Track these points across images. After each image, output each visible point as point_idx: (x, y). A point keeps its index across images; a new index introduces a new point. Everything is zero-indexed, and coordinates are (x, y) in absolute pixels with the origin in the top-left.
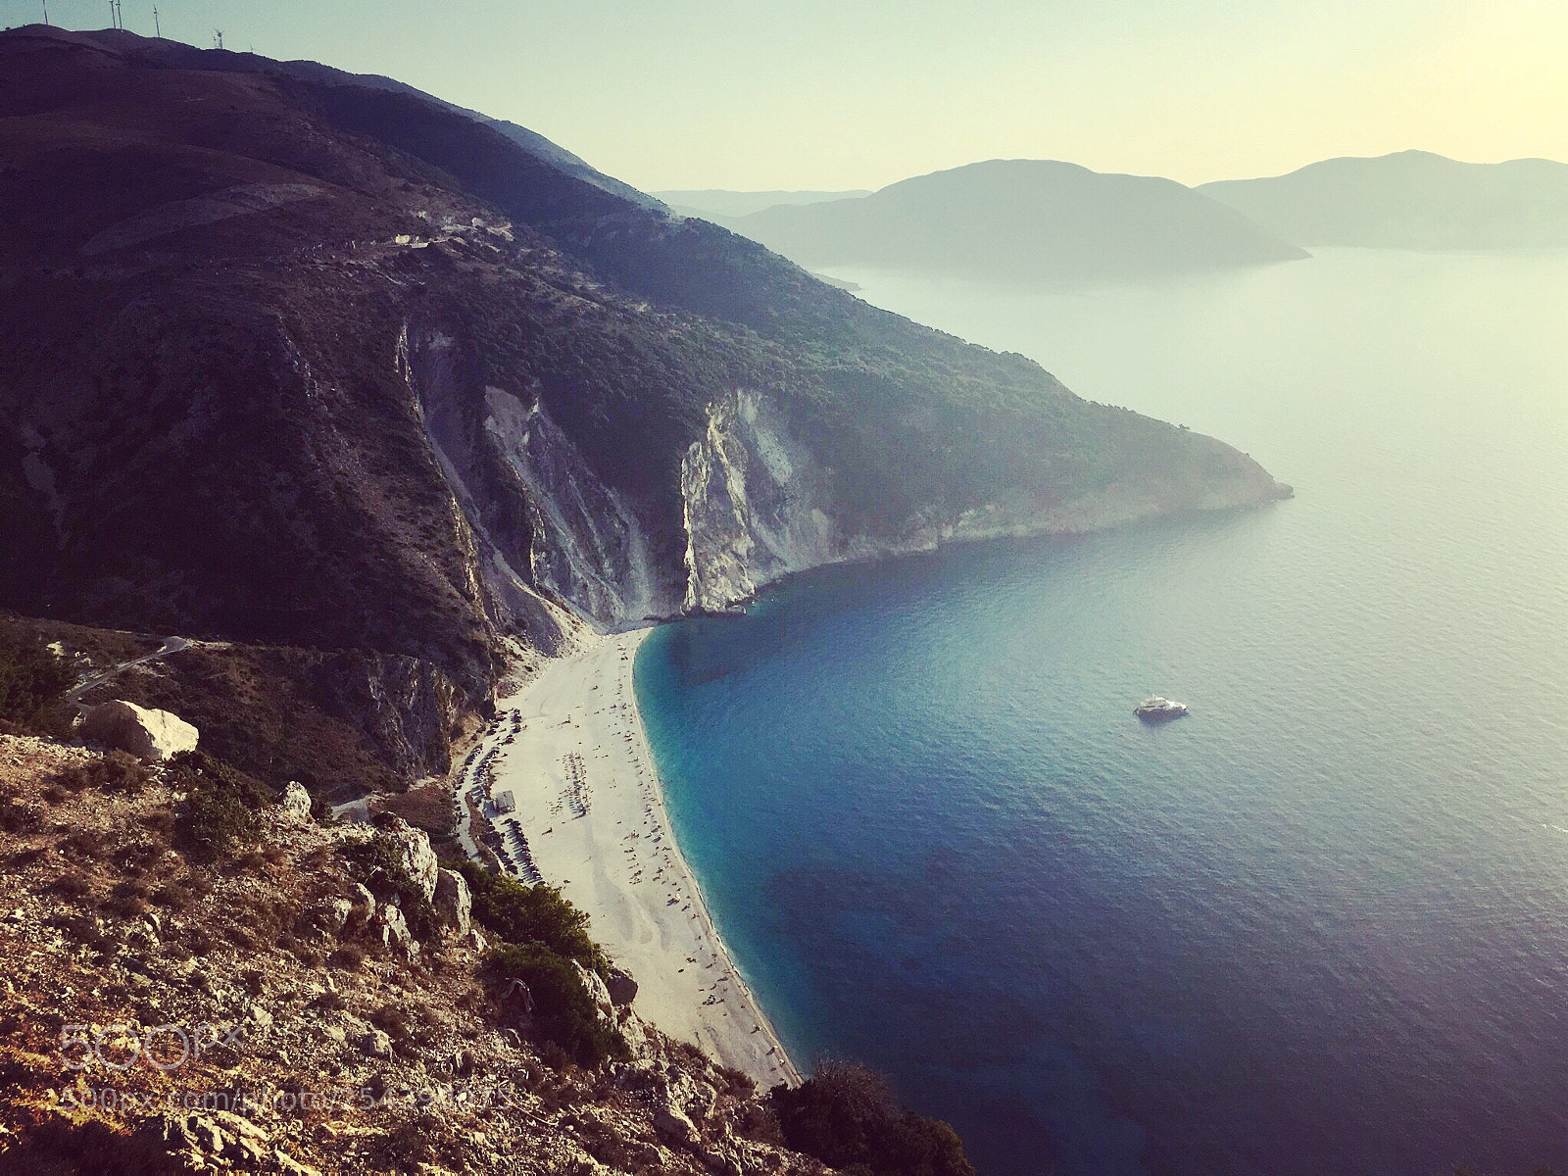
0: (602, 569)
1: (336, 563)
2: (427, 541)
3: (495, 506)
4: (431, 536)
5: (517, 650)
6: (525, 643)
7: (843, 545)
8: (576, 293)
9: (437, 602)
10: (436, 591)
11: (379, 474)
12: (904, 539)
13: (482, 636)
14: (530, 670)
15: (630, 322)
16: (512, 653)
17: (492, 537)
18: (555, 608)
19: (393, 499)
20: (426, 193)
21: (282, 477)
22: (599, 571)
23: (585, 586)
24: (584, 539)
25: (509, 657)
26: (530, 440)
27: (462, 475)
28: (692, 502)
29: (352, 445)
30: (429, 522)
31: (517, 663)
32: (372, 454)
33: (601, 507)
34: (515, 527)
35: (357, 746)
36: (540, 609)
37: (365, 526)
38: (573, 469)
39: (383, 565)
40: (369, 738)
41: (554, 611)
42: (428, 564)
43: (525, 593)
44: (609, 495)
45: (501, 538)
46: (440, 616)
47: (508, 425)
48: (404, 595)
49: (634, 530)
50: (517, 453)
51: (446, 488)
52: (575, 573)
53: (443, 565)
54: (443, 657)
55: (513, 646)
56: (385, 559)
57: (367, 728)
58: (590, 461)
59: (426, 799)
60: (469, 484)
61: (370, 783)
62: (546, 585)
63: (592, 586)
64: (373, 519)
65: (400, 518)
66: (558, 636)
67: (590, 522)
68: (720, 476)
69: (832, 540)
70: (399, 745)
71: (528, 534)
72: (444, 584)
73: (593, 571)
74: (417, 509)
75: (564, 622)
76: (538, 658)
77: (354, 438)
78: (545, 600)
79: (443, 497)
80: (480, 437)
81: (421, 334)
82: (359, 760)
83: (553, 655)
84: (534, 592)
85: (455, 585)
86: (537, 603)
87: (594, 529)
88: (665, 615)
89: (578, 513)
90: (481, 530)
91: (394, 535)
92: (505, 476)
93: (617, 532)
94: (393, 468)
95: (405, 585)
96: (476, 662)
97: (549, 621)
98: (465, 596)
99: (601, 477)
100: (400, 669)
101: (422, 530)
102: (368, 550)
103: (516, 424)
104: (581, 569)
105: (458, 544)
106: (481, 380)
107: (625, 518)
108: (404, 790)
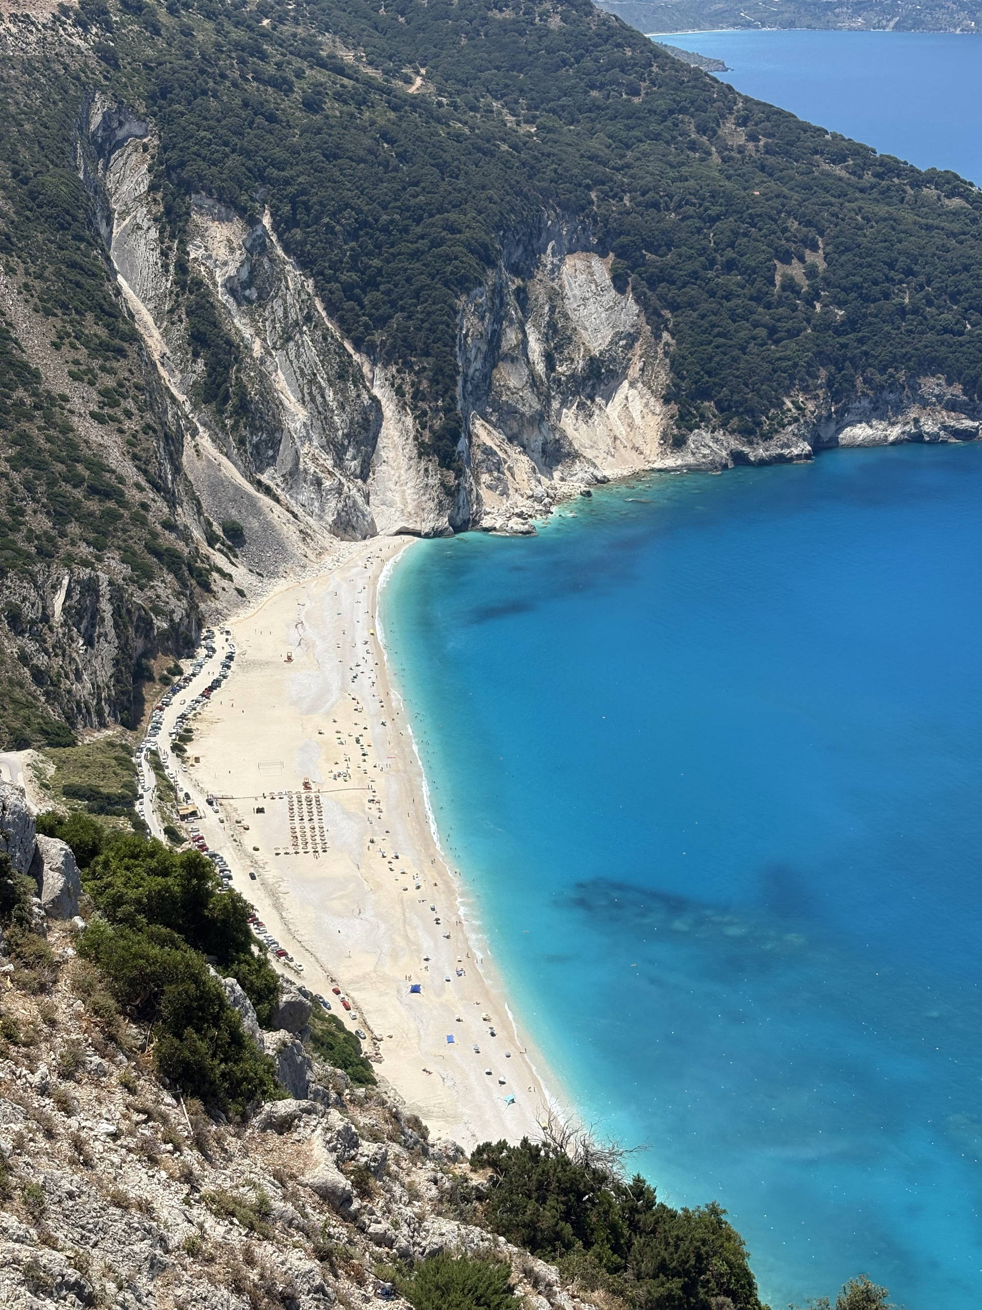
0: (341, 459)
2: (106, 410)
3: (200, 366)
4: (116, 404)
5: (227, 568)
6: (236, 556)
7: (679, 444)
8: (321, 64)
9: (122, 494)
10: (121, 479)
11: (48, 313)
12: (767, 437)
13: (180, 546)
14: (241, 593)
15: (395, 109)
16: (219, 571)
17: (195, 407)
18: (277, 508)
19: (65, 349)
22: (339, 462)
23: (318, 483)
25: (215, 575)
26: (250, 273)
28: (471, 371)
30: (109, 382)
31: (225, 583)
32: (38, 285)
34: (226, 398)
35: (11, 681)
36: (257, 511)
37: (25, 384)
38: (308, 319)
39: (49, 439)
40: (26, 672)
41: (276, 514)
42: (108, 441)
43: (237, 489)
44: (356, 357)
45: (207, 411)
46: (126, 514)
47: (221, 252)
48: (77, 482)
49: (389, 409)
50: (232, 292)
51: (135, 338)
52: (306, 464)
53: (130, 443)
54: (127, 570)
55: (219, 560)
56: (52, 432)
57: (24, 658)
58: (331, 308)
59: (100, 757)
60: (165, 334)
61: (28, 731)
62: (264, 478)
63: (327, 483)
64: (36, 375)
65: (74, 376)
66: (281, 549)
67: (330, 394)
68: (511, 337)
69: (664, 437)
70: (65, 684)
71: (243, 407)
72: (129, 470)
73: (329, 463)
74: (96, 364)
75: (290, 532)
76: (253, 579)
77: (14, 261)
78: (265, 500)
79: (131, 350)
80: (182, 267)
81: (107, 117)
82: (14, 701)
83: (273, 575)
84: (250, 488)
85: (145, 472)
86: (253, 503)
87: (334, 405)
88: (426, 528)
89: (312, 381)
90: (181, 398)
91: (65, 399)
92: (215, 324)
93: (364, 411)
94: (64, 306)
95: (80, 467)
96: (170, 578)
97: (268, 527)
98: (157, 488)
99: (347, 332)
100: (65, 582)
101: (104, 393)
102: (31, 418)
103: (232, 250)
104: (314, 459)
105: (149, 417)
106: (187, 187)
107: (376, 391)
108: (73, 744)
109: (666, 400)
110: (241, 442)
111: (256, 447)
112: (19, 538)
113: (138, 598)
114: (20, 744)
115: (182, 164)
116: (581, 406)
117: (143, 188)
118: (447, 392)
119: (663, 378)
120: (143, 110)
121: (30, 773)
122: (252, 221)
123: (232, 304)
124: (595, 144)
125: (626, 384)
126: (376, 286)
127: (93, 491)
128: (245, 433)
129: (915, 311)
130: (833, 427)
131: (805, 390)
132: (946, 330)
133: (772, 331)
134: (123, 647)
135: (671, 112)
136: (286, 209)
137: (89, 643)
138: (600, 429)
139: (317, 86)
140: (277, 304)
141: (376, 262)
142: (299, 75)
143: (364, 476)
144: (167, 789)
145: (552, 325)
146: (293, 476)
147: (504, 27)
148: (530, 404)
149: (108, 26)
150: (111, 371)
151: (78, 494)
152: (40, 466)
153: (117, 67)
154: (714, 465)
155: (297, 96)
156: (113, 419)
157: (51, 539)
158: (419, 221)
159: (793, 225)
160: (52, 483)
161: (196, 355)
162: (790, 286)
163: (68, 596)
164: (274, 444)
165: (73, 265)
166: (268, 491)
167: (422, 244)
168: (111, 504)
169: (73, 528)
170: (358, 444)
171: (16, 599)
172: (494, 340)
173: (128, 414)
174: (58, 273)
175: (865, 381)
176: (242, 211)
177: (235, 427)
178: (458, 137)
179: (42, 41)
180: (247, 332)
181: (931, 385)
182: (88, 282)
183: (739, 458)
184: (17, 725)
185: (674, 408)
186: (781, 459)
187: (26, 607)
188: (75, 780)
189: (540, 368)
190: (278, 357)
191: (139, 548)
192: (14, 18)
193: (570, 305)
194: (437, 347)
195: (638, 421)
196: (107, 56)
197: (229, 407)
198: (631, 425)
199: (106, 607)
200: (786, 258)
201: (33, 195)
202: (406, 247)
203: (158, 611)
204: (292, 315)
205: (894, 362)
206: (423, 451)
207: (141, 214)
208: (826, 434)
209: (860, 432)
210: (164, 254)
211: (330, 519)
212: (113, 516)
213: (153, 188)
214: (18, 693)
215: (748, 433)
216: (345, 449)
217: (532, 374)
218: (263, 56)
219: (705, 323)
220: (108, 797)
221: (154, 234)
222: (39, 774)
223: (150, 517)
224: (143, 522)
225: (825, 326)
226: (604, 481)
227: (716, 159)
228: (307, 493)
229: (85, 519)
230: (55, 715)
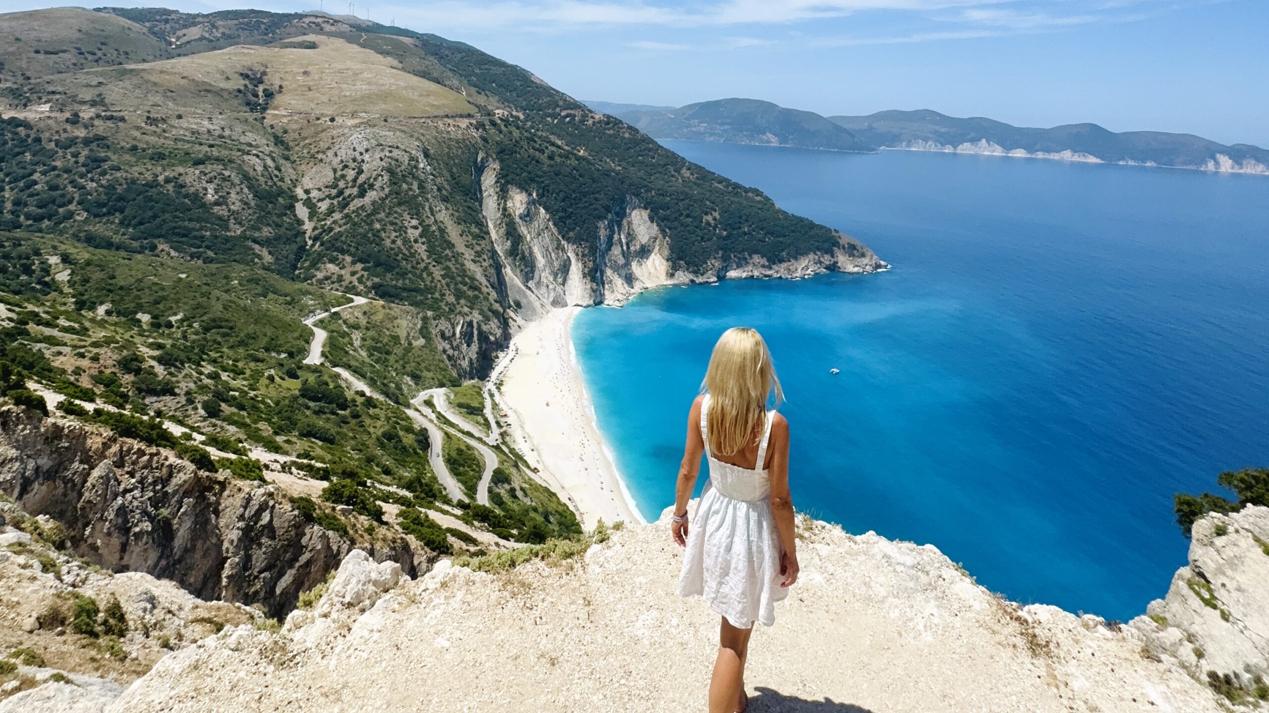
1: (434, 266)
2: (477, 258)
3: (509, 244)
4: (480, 257)
5: (515, 318)
6: (517, 313)
7: (672, 275)
9: (480, 289)
10: (481, 284)
11: (459, 224)
12: (702, 275)
14: (519, 327)
16: (512, 319)
17: (506, 258)
18: (533, 296)
19: (464, 236)
20: (486, 95)
21: (414, 222)
22: (555, 279)
23: (548, 286)
24: (550, 262)
25: (510, 320)
26: (528, 212)
27: (495, 227)
28: (602, 248)
29: (447, 209)
30: (478, 248)
31: (514, 323)
32: (456, 214)
33: (559, 247)
34: (517, 255)
35: (439, 360)
36: (526, 296)
37: (450, 248)
38: (547, 228)
39: (456, 268)
40: (445, 357)
41: (532, 297)
42: (476, 270)
43: (519, 288)
44: (563, 242)
45: (510, 259)
46: (482, 296)
47: (518, 205)
48: (465, 284)
49: (573, 261)
50: (521, 218)
51: (488, 233)
52: (543, 280)
53: (484, 271)
54: (480, 318)
55: (512, 314)
56: (458, 266)
57: (445, 351)
58: (555, 224)
59: (470, 391)
60: (497, 232)
61: (444, 381)
62: (529, 285)
63: (551, 287)
64: (453, 245)
65: (467, 246)
66: (534, 311)
67: (553, 255)
68: (616, 237)
69: (667, 274)
70: (459, 361)
71: (523, 258)
72: (484, 281)
73: (552, 279)
74: (474, 242)
75: (537, 304)
76: (523, 322)
77: (449, 206)
78: (528, 292)
79: (487, 237)
80: (505, 209)
81: (482, 159)
82: (440, 368)
83: (531, 320)
84: (524, 288)
85: (489, 281)
86: (524, 293)
87: (554, 258)
88: (585, 304)
89: (547, 250)
90: (501, 255)
91: (463, 254)
92: (515, 229)
93: (565, 261)
94: (465, 222)
95: (466, 279)
96: (496, 321)
97: (529, 302)
98: (493, 287)
99: (560, 233)
100: (461, 322)
101: (476, 252)
102: (450, 261)
103: (522, 204)
104: (547, 277)
105: (491, 261)
106: (508, 182)
107: (569, 254)
108: (460, 386)
109: (668, 260)
110: (522, 271)
111: (526, 273)
112: (442, 304)
113: (485, 328)
114: (442, 385)
115: (507, 175)
116: (638, 261)
117: (493, 182)
118: (594, 254)
119: (666, 252)
120: (495, 157)
121: (445, 397)
122: (530, 195)
123: (521, 223)
124: (641, 174)
125: (653, 254)
126: (570, 218)
127: (471, 287)
128: (523, 267)
129: (750, 234)
130: (724, 272)
131: (715, 258)
132: (760, 240)
133: (702, 238)
134: (480, 348)
135: (665, 165)
136: (541, 191)
137: (468, 346)
138: (645, 270)
139: (553, 152)
140: (536, 223)
141: (570, 210)
142: (547, 148)
143: (563, 285)
144: (495, 406)
145: (629, 234)
146: (539, 284)
147: (610, 136)
148: (621, 261)
149: (485, 129)
150: (479, 245)
151: (465, 288)
152: (453, 278)
153: (488, 142)
154: (684, 284)
155: (546, 155)
156: (479, 262)
157: (454, 305)
158: (585, 197)
159: (708, 203)
160: (456, 284)
161: (508, 239)
162: (708, 223)
163: (462, 327)
164: (533, 272)
165: (469, 207)
166: (530, 289)
167: (586, 205)
168: (476, 293)
169: (462, 301)
170: (562, 272)
171: (443, 328)
172: (610, 238)
173: (485, 260)
174: (464, 210)
175: (735, 256)
176: (527, 191)
177: (520, 265)
178: (598, 170)
179: (463, 134)
180: (525, 232)
181: (757, 258)
182: (474, 214)
183: (692, 281)
184: (440, 377)
185: (670, 263)
186: (707, 282)
187: (446, 332)
188: (462, 401)
189: (625, 248)
190: (535, 240)
191: (486, 309)
192: (454, 126)
193: (634, 227)
194: (590, 240)
195: (658, 268)
196: (485, 140)
197: (518, 258)
198: (656, 269)
199: (475, 332)
200: (706, 214)
201: (457, 183)
202: (581, 205)
203: (491, 334)
204: (541, 227)
205: (743, 250)
206: (585, 275)
207: (491, 191)
208: (721, 274)
209: (732, 274)
210: (499, 204)
211: (551, 299)
212: (477, 297)
213: (496, 182)
214: (442, 365)
215: (696, 273)
216: (557, 274)
217: (623, 250)
218: (535, 142)
219: (680, 235)
220: (474, 408)
221: (496, 198)
222: (448, 398)
223: (490, 298)
224: (488, 300)
225: (720, 237)
226: (646, 288)
227: (680, 180)
228: (543, 290)
229: (467, 298)
230: (454, 374)
